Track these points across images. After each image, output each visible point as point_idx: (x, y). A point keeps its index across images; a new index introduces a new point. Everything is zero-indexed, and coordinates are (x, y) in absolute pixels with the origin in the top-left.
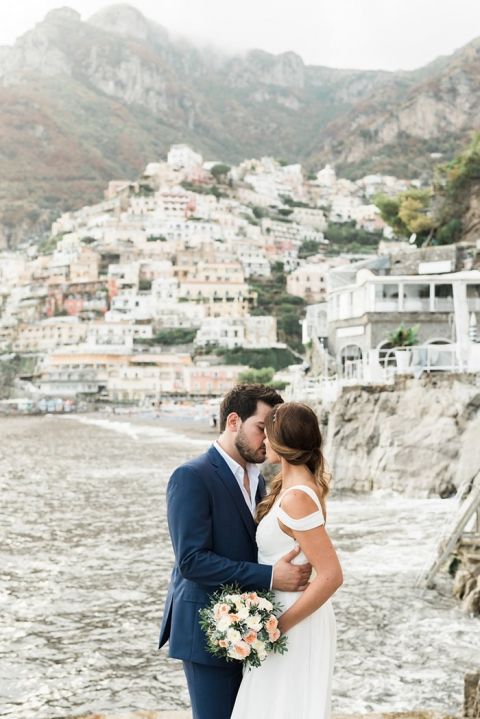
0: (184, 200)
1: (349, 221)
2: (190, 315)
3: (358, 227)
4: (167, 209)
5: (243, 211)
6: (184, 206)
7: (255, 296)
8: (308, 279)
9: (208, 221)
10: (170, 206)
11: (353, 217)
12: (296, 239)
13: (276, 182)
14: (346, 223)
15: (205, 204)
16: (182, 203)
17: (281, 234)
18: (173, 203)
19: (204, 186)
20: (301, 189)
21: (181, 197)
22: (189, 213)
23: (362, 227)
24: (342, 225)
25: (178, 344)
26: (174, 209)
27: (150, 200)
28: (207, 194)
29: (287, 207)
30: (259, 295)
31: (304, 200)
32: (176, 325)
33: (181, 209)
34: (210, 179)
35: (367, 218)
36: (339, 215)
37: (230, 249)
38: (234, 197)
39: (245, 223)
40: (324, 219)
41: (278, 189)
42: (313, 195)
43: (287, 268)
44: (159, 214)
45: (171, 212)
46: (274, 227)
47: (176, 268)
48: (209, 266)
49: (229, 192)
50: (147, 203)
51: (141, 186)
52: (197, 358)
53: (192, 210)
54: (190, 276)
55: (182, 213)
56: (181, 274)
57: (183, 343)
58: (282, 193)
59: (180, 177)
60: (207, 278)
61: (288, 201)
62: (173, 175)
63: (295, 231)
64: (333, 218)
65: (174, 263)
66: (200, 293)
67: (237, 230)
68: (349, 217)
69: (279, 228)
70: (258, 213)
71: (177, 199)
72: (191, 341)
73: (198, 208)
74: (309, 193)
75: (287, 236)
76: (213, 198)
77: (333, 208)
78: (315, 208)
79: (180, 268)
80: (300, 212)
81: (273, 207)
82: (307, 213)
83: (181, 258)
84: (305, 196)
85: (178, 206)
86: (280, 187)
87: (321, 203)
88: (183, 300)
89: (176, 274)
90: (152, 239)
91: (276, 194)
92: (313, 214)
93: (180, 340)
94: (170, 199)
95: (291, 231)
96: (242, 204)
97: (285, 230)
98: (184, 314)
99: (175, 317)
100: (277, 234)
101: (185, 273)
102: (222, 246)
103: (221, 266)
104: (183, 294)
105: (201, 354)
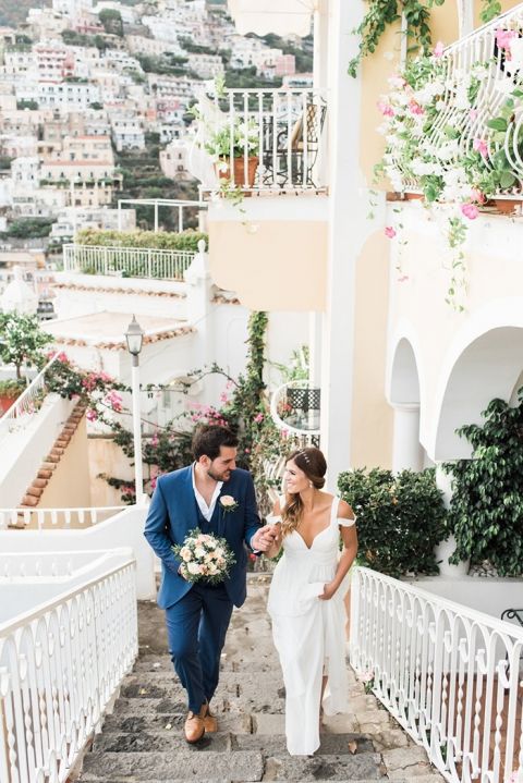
0: (61, 56)
1: (250, 66)
2: (49, 202)
3: (258, 73)
4: (42, 66)
5: (130, 65)
6: (61, 63)
7: (121, 178)
8: (180, 156)
9: (86, 81)
10: (46, 63)
11: (255, 63)
12: (186, 96)
13: (177, 22)
14: (245, 70)
15: (85, 60)
16: (59, 60)
17: (170, 91)
18: (49, 59)
19: (89, 34)
20: (203, 30)
21: (57, 53)
22: (66, 71)
23: (262, 74)
24: (240, 72)
25: (33, 238)
26: (51, 67)
27: (25, 56)
28: (91, 46)
29: (183, 54)
30: (125, 177)
31: (206, 43)
32: (35, 214)
33: (58, 67)
34: (98, 25)
35: (268, 64)
36: (239, 61)
37: (105, 116)
38: (122, 47)
39: (129, 80)
40: (222, 66)
41: (177, 31)
42: (216, 37)
43: (163, 139)
44: (33, 74)
45: (46, 70)
46: (162, 84)
47: (41, 143)
48: (78, 141)
49: (117, 42)
50: (21, 59)
51: (18, 38)
52: (50, 256)
53: (69, 67)
54: (54, 154)
55: (59, 72)
56: (45, 150)
57: (38, 237)
58: (182, 35)
59: (63, 25)
60: (73, 156)
61: (187, 45)
62: (54, 23)
63: (185, 86)
64: (234, 65)
65: (41, 136)
66: (62, 175)
67: (117, 91)
68: (250, 62)
69: (167, 84)
70: (147, 65)
71: (53, 55)
72: (47, 235)
73: (77, 64)
74: (212, 33)
75: (176, 92)
76: (95, 51)
77: (234, 52)
78: (214, 53)
79: (44, 144)
80: (197, 60)
81: (168, 54)
82: (204, 60)
83: (48, 132)
84: (207, 37)
85: (54, 63)
86: (180, 28)
87: (223, 46)
88: (43, 183)
89: (40, 150)
90: (21, 106)
91: (174, 38)
92: (211, 61)
93: (36, 233)
94: (45, 55)
95: (182, 86)
96: (130, 55)
97: (174, 85)
98: (43, 201)
99: (33, 205)
100: (164, 90)
101: (51, 150)
102: (97, 114)
103: (89, 142)
104: (44, 176)
105: (53, 252)
